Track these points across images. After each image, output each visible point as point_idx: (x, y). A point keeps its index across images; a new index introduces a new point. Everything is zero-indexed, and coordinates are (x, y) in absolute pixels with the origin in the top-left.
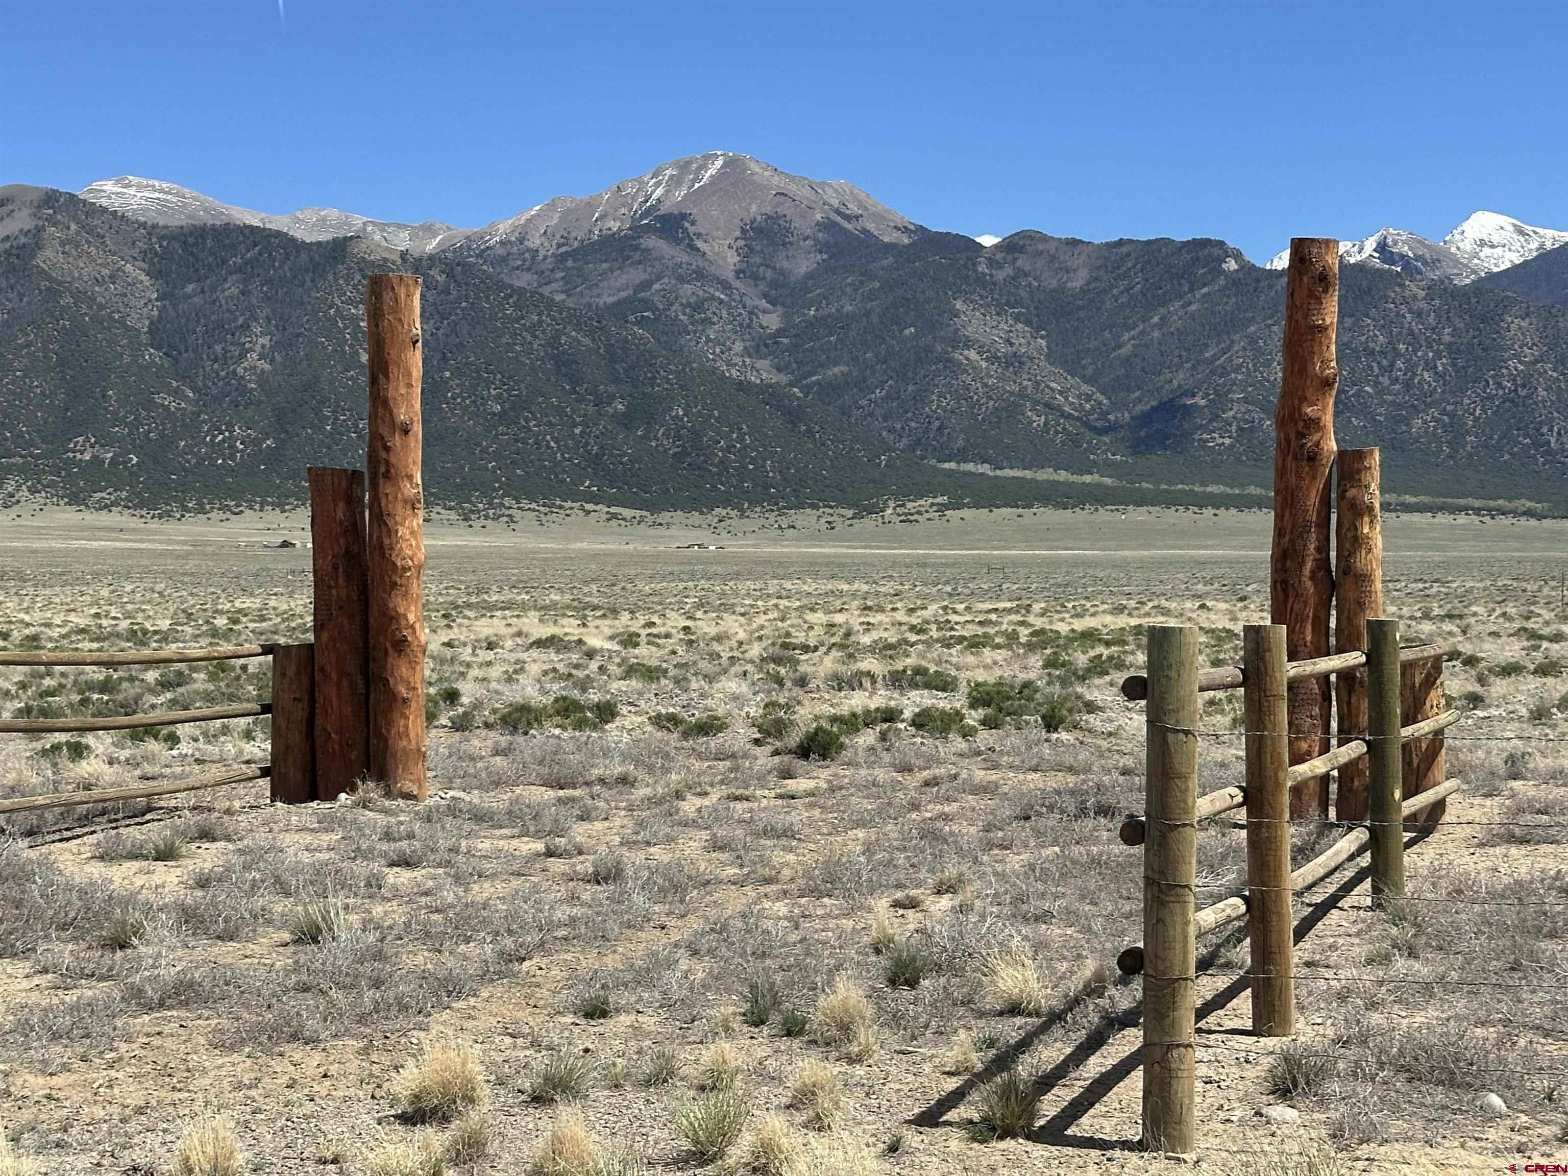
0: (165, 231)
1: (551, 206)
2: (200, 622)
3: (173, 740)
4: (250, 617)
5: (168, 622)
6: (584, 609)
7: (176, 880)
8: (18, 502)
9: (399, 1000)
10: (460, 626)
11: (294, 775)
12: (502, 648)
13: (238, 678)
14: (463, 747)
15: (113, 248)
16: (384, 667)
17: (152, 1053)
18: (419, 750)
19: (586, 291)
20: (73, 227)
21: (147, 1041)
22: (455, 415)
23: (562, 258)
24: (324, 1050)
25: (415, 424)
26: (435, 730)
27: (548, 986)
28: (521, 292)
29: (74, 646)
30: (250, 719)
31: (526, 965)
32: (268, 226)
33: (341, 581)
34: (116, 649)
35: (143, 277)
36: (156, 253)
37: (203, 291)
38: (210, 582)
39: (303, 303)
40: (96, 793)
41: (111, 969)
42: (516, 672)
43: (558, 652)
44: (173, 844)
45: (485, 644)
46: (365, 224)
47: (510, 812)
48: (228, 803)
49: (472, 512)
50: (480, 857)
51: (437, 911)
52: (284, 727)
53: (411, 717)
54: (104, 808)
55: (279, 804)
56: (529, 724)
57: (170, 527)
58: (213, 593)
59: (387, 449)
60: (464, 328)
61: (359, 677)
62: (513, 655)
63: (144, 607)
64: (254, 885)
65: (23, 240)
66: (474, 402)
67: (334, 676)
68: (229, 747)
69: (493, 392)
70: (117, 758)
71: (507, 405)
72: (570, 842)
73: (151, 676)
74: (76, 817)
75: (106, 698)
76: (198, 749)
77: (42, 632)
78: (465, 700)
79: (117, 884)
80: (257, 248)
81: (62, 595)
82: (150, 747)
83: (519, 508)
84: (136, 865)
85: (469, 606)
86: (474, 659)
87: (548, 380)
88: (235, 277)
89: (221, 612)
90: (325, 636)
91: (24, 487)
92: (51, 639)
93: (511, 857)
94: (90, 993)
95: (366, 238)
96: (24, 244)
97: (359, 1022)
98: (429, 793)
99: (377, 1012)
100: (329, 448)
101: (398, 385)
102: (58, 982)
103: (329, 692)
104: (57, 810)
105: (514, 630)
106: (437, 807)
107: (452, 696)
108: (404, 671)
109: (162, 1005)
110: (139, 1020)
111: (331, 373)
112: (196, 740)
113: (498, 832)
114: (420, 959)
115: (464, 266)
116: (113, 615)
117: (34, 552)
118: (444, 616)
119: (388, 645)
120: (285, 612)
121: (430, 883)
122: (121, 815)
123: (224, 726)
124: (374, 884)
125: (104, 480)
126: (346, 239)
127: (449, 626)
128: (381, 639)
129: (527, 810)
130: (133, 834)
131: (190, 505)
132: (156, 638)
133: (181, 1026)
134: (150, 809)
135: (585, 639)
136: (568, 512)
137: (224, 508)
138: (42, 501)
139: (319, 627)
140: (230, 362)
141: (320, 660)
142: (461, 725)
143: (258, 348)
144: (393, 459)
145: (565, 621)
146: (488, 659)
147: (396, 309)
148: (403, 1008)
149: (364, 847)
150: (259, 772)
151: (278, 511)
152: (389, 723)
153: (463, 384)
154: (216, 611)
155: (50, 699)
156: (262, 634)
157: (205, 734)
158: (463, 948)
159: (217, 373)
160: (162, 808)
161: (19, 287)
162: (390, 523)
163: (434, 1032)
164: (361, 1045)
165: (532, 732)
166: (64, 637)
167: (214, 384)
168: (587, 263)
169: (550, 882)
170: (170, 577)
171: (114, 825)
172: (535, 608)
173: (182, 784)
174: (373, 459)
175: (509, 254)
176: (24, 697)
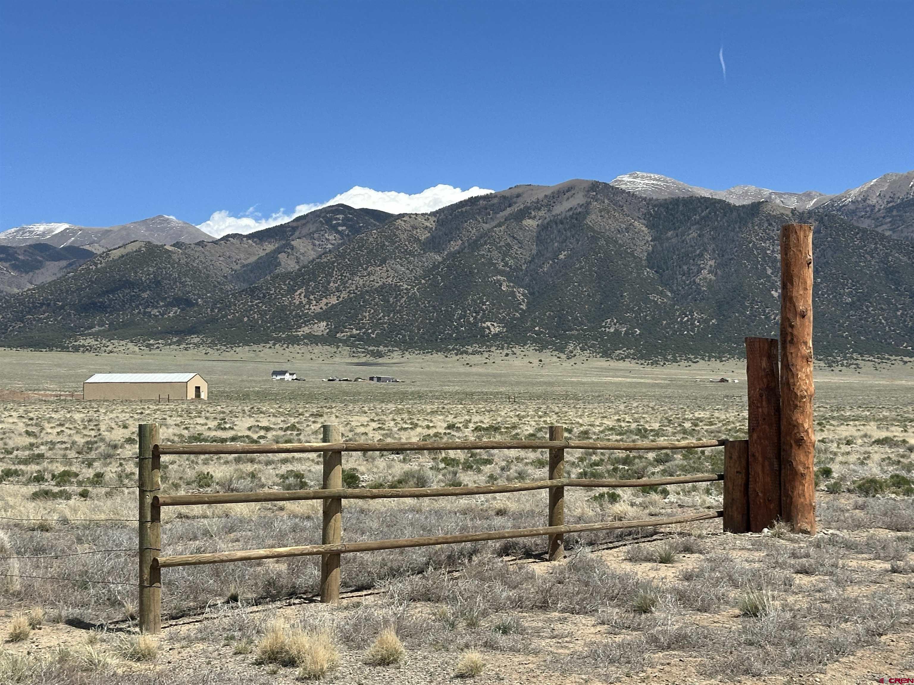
0: (656, 202)
1: (884, 179)
2: (676, 425)
3: (665, 493)
4: (704, 423)
5: (658, 425)
6: (905, 421)
7: (672, 575)
8: (575, 355)
9: (807, 654)
10: (829, 430)
11: (737, 517)
12: (855, 444)
13: (699, 458)
14: (835, 503)
15: (628, 213)
16: (790, 455)
17: (665, 675)
18: (811, 505)
19: (905, 229)
20: (606, 201)
21: (662, 667)
22: (823, 304)
23: (889, 210)
24: (764, 681)
25: (809, 312)
26: (818, 493)
27: (898, 652)
28: (864, 231)
29: (607, 437)
30: (709, 483)
31: (883, 638)
32: (714, 197)
33: (764, 403)
34: (631, 440)
35: (644, 228)
36: (651, 214)
37: (677, 235)
38: (680, 402)
39: (733, 241)
40: (625, 522)
41: (639, 624)
42: (865, 458)
43: (890, 447)
44: (670, 554)
45: (845, 442)
46: (770, 194)
47: (868, 544)
48: (699, 532)
49: (834, 362)
50: (851, 571)
51: (826, 602)
52: (731, 488)
53: (806, 485)
54: (630, 531)
55: (729, 533)
56: (876, 490)
57: (658, 370)
58: (682, 408)
59: (792, 327)
60: (829, 253)
61: (775, 460)
62: (863, 448)
63: (644, 416)
64: (718, 581)
65: (579, 210)
66: (835, 297)
67: (760, 459)
68: (698, 498)
69: (847, 291)
70: (635, 503)
71: (855, 298)
72: (906, 564)
73: (651, 456)
74: (615, 535)
75: (626, 468)
76: (680, 499)
77: (590, 429)
78: (835, 475)
79: (639, 576)
80: (708, 210)
81: (599, 409)
82: (653, 497)
83: (862, 360)
84: (649, 565)
85: (833, 418)
86: (839, 450)
87: (881, 283)
88: (695, 227)
89: (687, 420)
90: (755, 436)
91: (578, 347)
92: (594, 433)
93: (870, 572)
94: (629, 637)
95: (770, 202)
96: (580, 213)
97: (784, 666)
98: (817, 530)
99: (794, 661)
100: (748, 324)
101: (798, 289)
102: (611, 630)
103: (757, 469)
104: (604, 531)
105: (862, 433)
106: (823, 538)
107: (827, 473)
108: (802, 458)
109: (669, 647)
110: (657, 655)
111: (750, 281)
112: (678, 494)
113: (860, 556)
114: (817, 631)
115: (829, 217)
116: (627, 420)
117: (583, 384)
118: (818, 424)
119: (792, 442)
120: (724, 420)
121: (822, 585)
122: (640, 536)
123: (694, 487)
124: (788, 583)
125: (621, 343)
126: (759, 203)
127: (822, 430)
128: (788, 438)
129: (878, 543)
130: (648, 547)
131: (669, 357)
132: (652, 434)
133: (681, 660)
134: (656, 533)
135: (907, 439)
136: (893, 362)
137: (688, 359)
138: (588, 355)
139: (752, 430)
140: (692, 275)
141: (752, 449)
142: (833, 490)
143: (708, 267)
144: (795, 333)
145: (893, 428)
146: (847, 451)
147: (798, 245)
148: (810, 659)
149: (780, 561)
150: (716, 514)
151: (718, 361)
152: (793, 488)
153: (828, 286)
154: (685, 419)
155: (596, 467)
156: (712, 432)
157: (683, 490)
158: (843, 625)
159: (684, 282)
160: (663, 533)
161: (577, 236)
162: (794, 370)
163: (829, 675)
164: (786, 680)
165: (878, 495)
166: (602, 432)
167: (683, 288)
168: (906, 212)
169: (895, 589)
170: (659, 399)
171: (636, 541)
172: (874, 420)
173: (674, 519)
174: (784, 333)
175: (857, 208)
176: (582, 466)
